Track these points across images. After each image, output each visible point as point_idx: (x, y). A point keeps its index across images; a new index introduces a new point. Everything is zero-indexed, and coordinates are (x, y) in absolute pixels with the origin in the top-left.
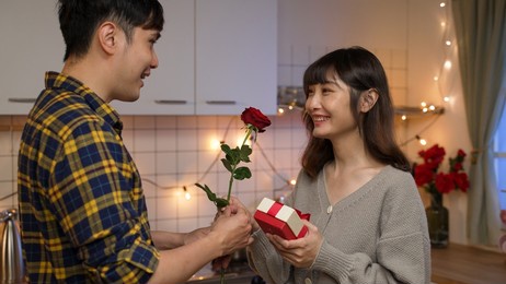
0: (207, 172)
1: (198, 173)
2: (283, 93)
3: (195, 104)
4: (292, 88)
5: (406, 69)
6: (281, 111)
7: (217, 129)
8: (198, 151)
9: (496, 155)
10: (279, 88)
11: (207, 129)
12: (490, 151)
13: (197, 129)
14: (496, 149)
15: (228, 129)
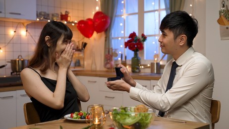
0: (8, 43)
1: (5, 43)
2: (38, 14)
3: (5, 13)
4: (42, 12)
5: (83, 10)
6: (38, 19)
7: (13, 27)
8: (5, 35)
9: (113, 38)
10: (37, 12)
11: (9, 26)
12: (110, 37)
13: (5, 26)
14: (113, 36)
15: (17, 27)
